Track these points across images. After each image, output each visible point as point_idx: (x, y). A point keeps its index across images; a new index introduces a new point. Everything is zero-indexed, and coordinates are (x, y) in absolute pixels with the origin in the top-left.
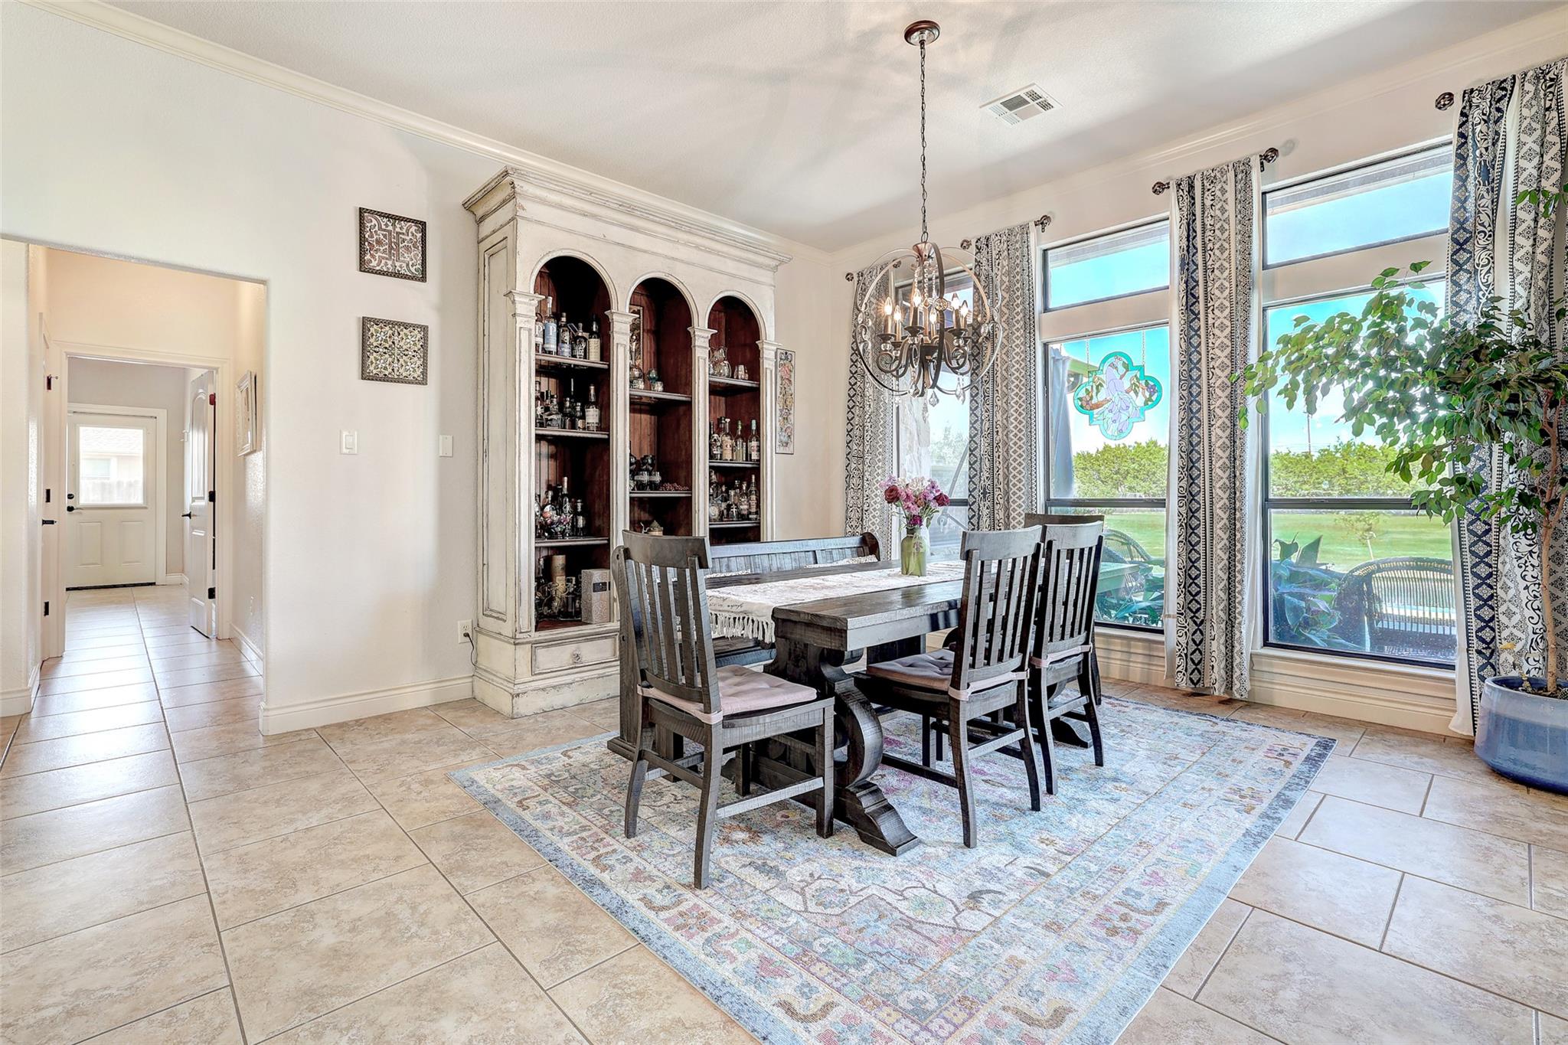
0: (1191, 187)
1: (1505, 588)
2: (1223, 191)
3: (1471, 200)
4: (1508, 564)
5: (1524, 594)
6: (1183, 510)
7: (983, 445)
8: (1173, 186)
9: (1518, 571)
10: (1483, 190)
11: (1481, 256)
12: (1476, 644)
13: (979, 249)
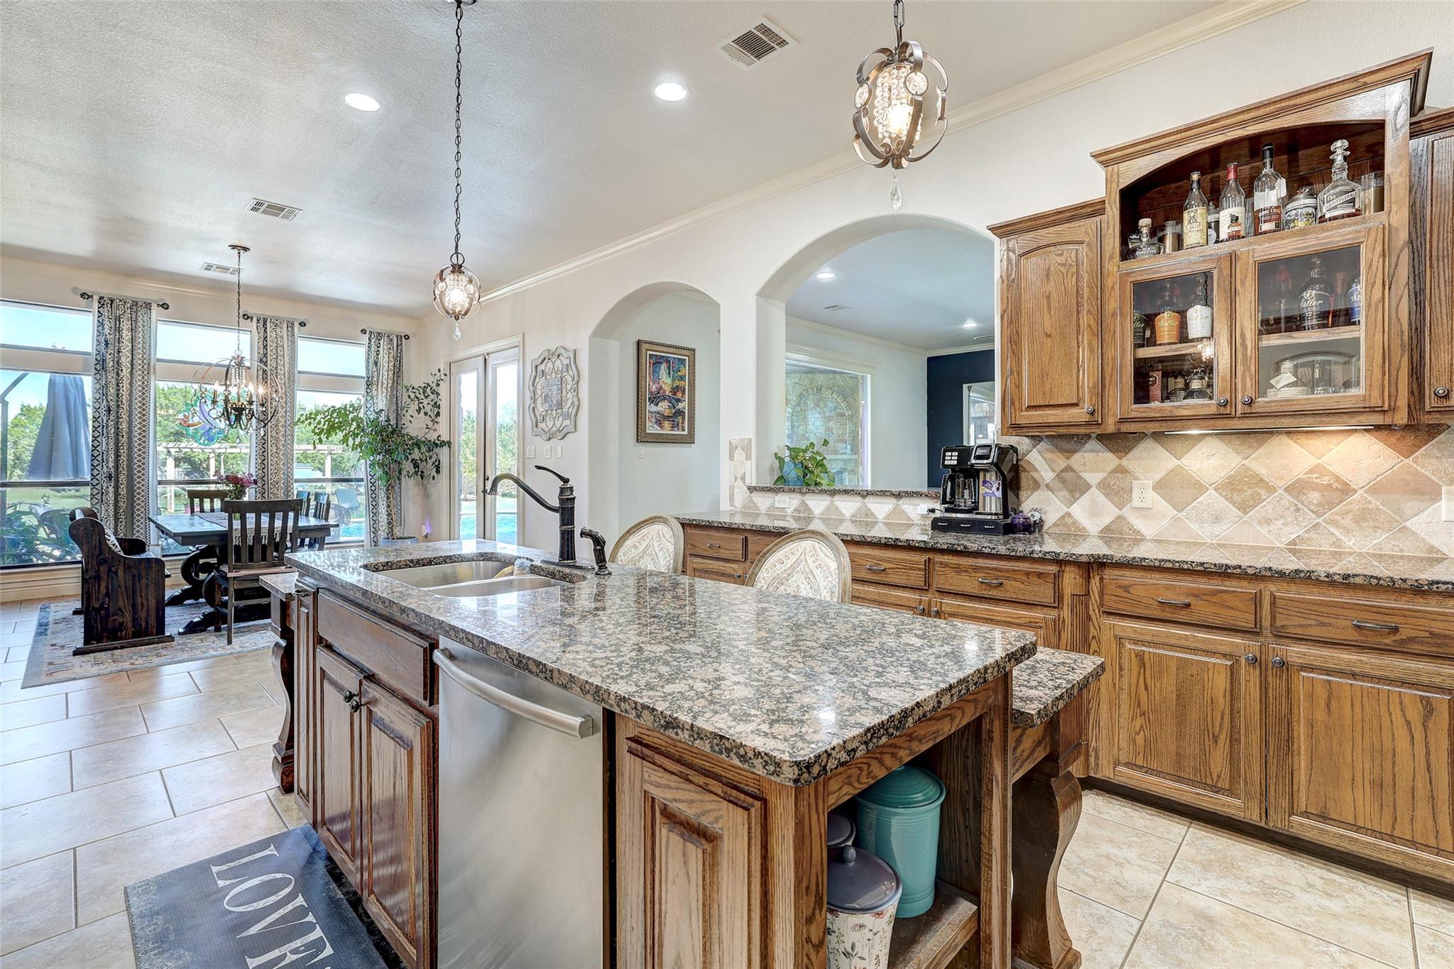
0: (265, 323)
3: (371, 371)
7: (107, 446)
8: (255, 319)
10: (375, 369)
13: (102, 305)
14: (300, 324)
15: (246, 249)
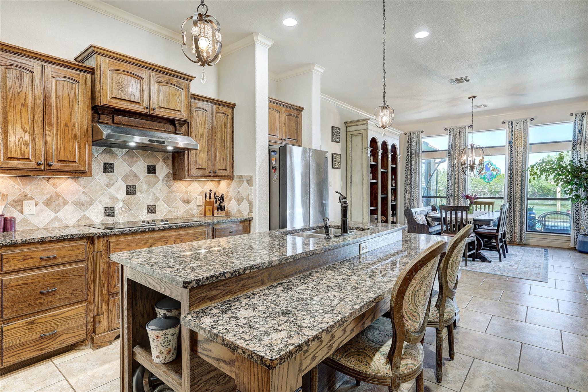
0: (512, 124)
1: (582, 217)
2: (520, 126)
3: (576, 136)
4: (582, 212)
5: (585, 218)
6: (509, 200)
7: (451, 184)
8: (507, 123)
9: (584, 213)
10: (579, 135)
11: (578, 149)
12: (575, 228)
13: (450, 131)
14: (531, 120)
15: (474, 97)
